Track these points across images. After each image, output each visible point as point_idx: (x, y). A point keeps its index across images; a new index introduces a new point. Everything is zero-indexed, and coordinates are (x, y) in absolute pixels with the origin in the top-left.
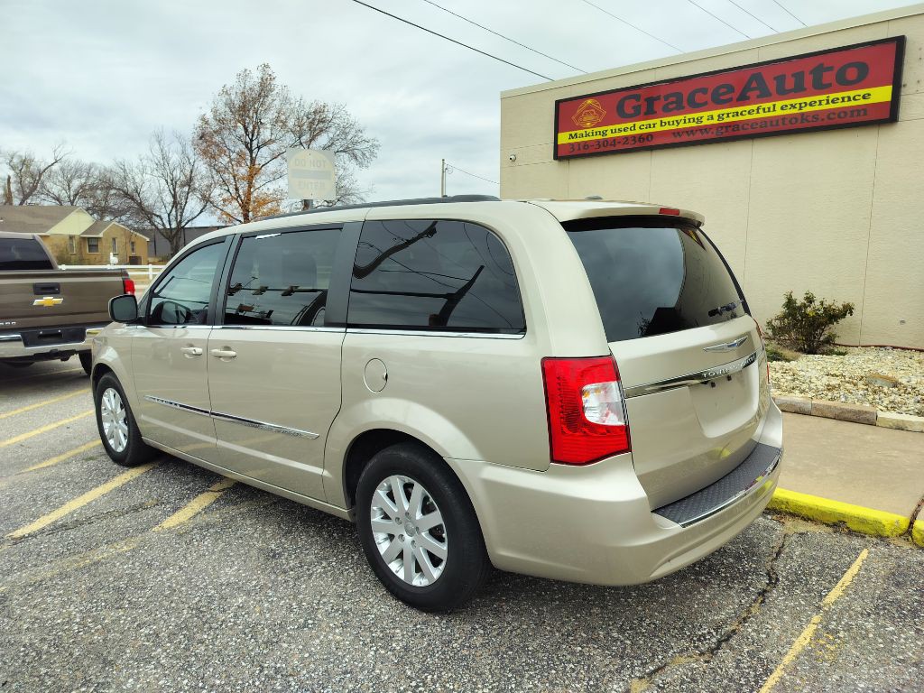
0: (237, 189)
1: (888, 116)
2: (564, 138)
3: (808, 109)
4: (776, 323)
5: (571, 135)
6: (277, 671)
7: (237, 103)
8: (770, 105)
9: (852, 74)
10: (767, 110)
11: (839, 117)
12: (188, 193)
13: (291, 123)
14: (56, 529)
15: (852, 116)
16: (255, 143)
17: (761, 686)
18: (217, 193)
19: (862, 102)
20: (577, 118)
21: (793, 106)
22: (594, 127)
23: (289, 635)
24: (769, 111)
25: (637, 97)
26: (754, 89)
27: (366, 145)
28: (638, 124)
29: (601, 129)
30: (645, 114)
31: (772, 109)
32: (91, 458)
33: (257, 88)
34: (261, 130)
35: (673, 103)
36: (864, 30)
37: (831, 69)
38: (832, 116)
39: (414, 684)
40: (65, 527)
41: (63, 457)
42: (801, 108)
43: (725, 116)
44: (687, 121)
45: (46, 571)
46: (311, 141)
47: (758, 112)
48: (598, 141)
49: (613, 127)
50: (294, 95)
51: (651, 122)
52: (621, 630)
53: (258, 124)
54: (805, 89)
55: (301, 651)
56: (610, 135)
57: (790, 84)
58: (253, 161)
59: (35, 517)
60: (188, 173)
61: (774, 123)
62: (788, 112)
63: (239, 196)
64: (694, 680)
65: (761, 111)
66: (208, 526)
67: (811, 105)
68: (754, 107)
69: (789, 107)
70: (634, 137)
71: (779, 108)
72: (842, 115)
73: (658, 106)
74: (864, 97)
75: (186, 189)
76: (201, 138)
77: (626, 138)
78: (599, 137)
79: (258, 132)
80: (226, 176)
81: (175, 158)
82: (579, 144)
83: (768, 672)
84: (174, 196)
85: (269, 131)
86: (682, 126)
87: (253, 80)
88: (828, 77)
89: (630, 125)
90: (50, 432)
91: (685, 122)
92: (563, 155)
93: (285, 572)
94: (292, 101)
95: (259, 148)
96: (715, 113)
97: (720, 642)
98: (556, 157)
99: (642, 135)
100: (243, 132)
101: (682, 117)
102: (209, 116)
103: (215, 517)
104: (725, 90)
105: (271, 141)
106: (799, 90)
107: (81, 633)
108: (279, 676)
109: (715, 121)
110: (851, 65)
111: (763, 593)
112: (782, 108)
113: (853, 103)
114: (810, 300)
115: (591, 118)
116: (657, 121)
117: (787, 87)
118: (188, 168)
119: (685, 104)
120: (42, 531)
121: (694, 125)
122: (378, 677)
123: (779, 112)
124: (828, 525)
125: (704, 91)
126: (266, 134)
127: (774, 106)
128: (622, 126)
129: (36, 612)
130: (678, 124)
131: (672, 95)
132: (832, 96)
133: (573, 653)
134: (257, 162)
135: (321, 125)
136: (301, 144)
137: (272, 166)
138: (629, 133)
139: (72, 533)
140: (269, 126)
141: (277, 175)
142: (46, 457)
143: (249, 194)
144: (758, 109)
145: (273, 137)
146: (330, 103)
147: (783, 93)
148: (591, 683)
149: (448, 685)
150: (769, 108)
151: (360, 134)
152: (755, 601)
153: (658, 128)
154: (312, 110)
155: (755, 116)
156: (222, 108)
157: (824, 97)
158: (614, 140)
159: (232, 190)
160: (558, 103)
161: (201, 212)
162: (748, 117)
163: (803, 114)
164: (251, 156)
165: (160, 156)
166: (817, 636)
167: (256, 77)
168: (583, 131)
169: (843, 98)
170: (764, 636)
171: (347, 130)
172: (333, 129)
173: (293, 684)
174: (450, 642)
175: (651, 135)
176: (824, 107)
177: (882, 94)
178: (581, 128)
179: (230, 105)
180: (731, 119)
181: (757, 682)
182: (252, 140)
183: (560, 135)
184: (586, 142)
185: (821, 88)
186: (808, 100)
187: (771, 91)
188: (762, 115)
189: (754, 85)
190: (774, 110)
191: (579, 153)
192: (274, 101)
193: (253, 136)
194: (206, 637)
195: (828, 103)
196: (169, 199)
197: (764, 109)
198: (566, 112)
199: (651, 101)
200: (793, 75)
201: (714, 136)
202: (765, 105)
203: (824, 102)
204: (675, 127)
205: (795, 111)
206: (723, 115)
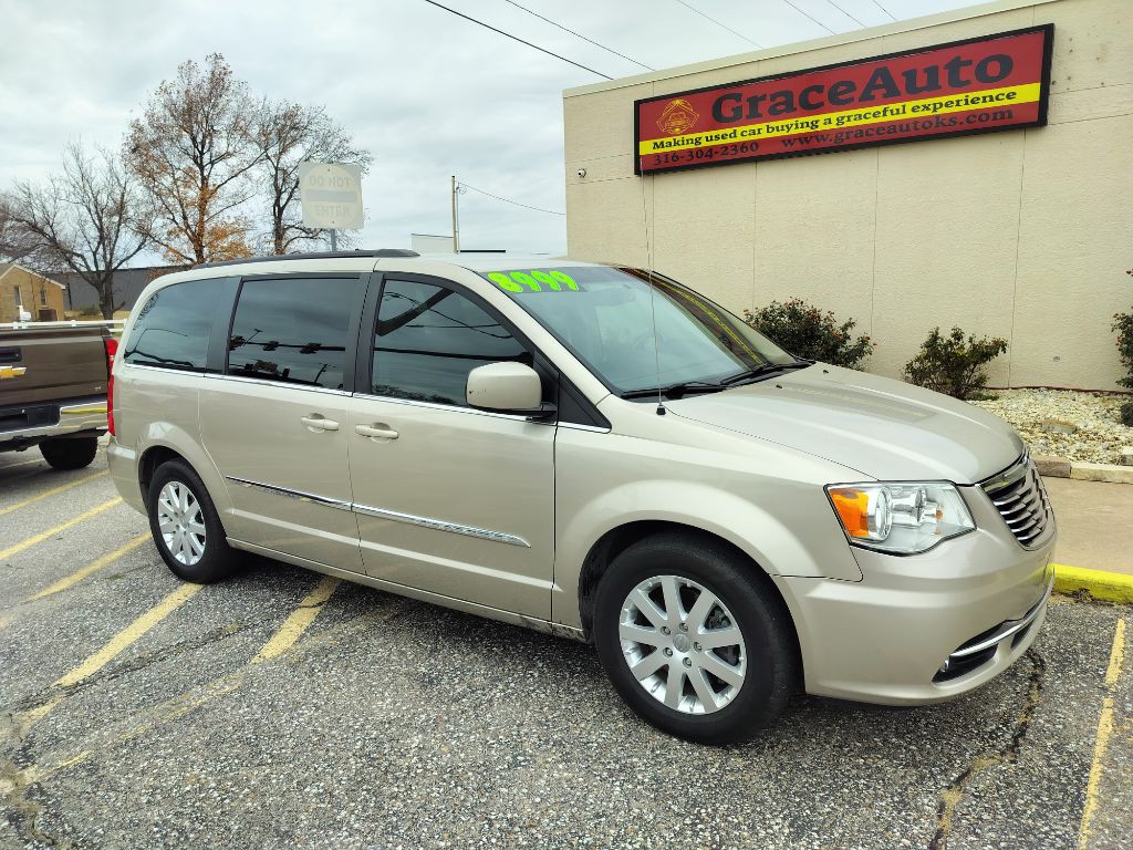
0: (185, 218)
2: (647, 148)
3: (944, 110)
4: (916, 365)
5: (656, 144)
6: (511, 822)
7: (181, 104)
8: (899, 106)
9: (994, 69)
10: (895, 112)
11: (981, 119)
12: (119, 225)
13: (254, 131)
14: (118, 670)
15: (995, 119)
16: (206, 158)
17: (1086, 784)
18: (158, 224)
19: (1007, 102)
20: (663, 123)
21: (926, 107)
22: (684, 134)
23: (502, 778)
24: (898, 113)
25: (738, 97)
26: (880, 87)
27: (355, 158)
28: (739, 130)
29: (694, 136)
30: (747, 117)
31: (901, 111)
32: (116, 577)
33: (206, 86)
34: (215, 140)
35: (779, 104)
36: (1006, 17)
37: (970, 62)
38: (972, 119)
39: (688, 821)
40: (127, 667)
41: (77, 577)
42: (935, 110)
43: (846, 119)
44: (800, 126)
45: (135, 726)
46: (280, 153)
47: (885, 115)
48: (690, 151)
49: (708, 134)
50: (255, 95)
51: (756, 127)
52: (899, 735)
53: (210, 133)
54: (940, 87)
55: (528, 796)
56: (704, 143)
57: (922, 81)
58: (204, 179)
59: (80, 658)
60: (119, 197)
61: (905, 127)
62: (921, 114)
63: (188, 227)
64: (1010, 785)
65: (888, 113)
66: (325, 651)
67: (947, 105)
68: (880, 108)
69: (922, 108)
70: (734, 145)
71: (908, 110)
72: (984, 118)
73: (763, 107)
74: (1008, 97)
75: (116, 219)
76: (134, 151)
77: (725, 147)
78: (692, 146)
79: (211, 143)
80: (171, 200)
81: (99, 179)
82: (666, 154)
83: (1086, 767)
84: (101, 230)
85: (225, 141)
86: (793, 131)
87: (200, 76)
88: (966, 73)
89: (729, 131)
90: (39, 545)
91: (797, 127)
92: (648, 168)
93: (456, 700)
94: (253, 103)
95: (212, 163)
96: (834, 116)
97: (1015, 738)
98: (637, 172)
99: (744, 143)
100: (190, 143)
101: (793, 121)
102: (144, 122)
103: (327, 639)
104: (844, 88)
105: (228, 154)
106: (933, 88)
107: (227, 801)
108: (517, 829)
109: (833, 126)
110: (992, 58)
111: (1034, 678)
112: (913, 110)
113: (996, 104)
114: (958, 336)
115: (680, 123)
116: (763, 126)
117: (919, 85)
118: (118, 191)
119: (796, 104)
120: (100, 675)
121: (809, 130)
122: (640, 817)
123: (909, 115)
124: (1067, 595)
125: (819, 89)
126: (221, 145)
127: (904, 106)
128: (720, 132)
129: (148, 780)
130: (789, 129)
131: (781, 94)
132: (972, 95)
133: (858, 767)
134: (211, 181)
135: (294, 133)
136: (268, 158)
137: (232, 187)
138: (729, 141)
139: (143, 675)
140: (224, 134)
141: (239, 198)
142: (52, 578)
143: (201, 223)
144: (885, 111)
145: (231, 149)
146: (304, 105)
147: (914, 92)
148: (896, 799)
149: (730, 818)
150: (898, 110)
151: (346, 145)
152: (1031, 687)
153: (764, 135)
154: (281, 113)
155: (881, 119)
156: (159, 111)
157: (961, 96)
158: (710, 149)
159: (179, 219)
160: (638, 104)
161: (139, 248)
162: (873, 120)
163: (938, 117)
164: (202, 174)
165: (78, 176)
166: (1118, 722)
167: (204, 71)
168: (671, 139)
169: (984, 98)
170: (1061, 727)
171: (329, 140)
172: (309, 138)
173: (540, 836)
174: (705, 766)
175: (756, 144)
176: (963, 108)
177: (1028, 93)
178: (670, 136)
179: (171, 107)
180: (853, 123)
181: (1080, 780)
182: (202, 153)
183: (643, 145)
184: (675, 152)
185: (958, 85)
186: (943, 100)
187: (899, 88)
188: (889, 118)
189: (880, 81)
190: (904, 112)
191: (667, 165)
192: (230, 102)
193: (203, 147)
194: (396, 789)
195: (967, 103)
196: (93, 233)
197: (892, 111)
198: (648, 114)
199: (754, 101)
200: (925, 70)
201: (833, 144)
202: (893, 106)
203: (962, 103)
204: (784, 133)
205: (929, 113)
206: (843, 118)
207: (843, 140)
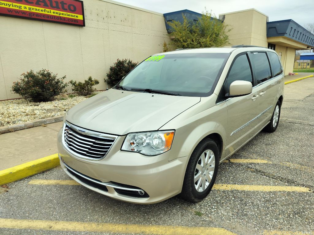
1: (83, 24)
3: (61, 16)
8: (49, 10)
9: (72, 8)
10: (48, 12)
11: (71, 21)
15: (74, 22)
19: (76, 18)
21: (57, 13)
26: (41, 2)
31: (50, 12)
37: (66, 4)
38: (69, 20)
44: (14, 6)
47: (45, 12)
54: (60, 8)
57: (54, 5)
62: (56, 15)
65: (46, 11)
67: (62, 14)
68: (43, 9)
69: (56, 13)
86: (11, 7)
88: (66, 7)
96: (28, 7)
101: (10, 3)
109: (27, 10)
113: (74, 18)
121: (18, 8)
123: (52, 14)
130: (9, 6)
132: (68, 14)
144: (45, 10)
147: (53, 8)
155: (43, 13)
157: (66, 13)
162: (41, 12)
163: (60, 17)
169: (71, 15)
177: (80, 17)
180: (34, 11)
185: (64, 10)
186: (62, 12)
187: (48, 5)
188: (46, 13)
195: (67, 15)
200: (55, 2)
201: (28, 16)
202: (47, 10)
203: (66, 15)
204: (8, 7)
205: (58, 15)
206: (31, 8)
207: (32, 16)
